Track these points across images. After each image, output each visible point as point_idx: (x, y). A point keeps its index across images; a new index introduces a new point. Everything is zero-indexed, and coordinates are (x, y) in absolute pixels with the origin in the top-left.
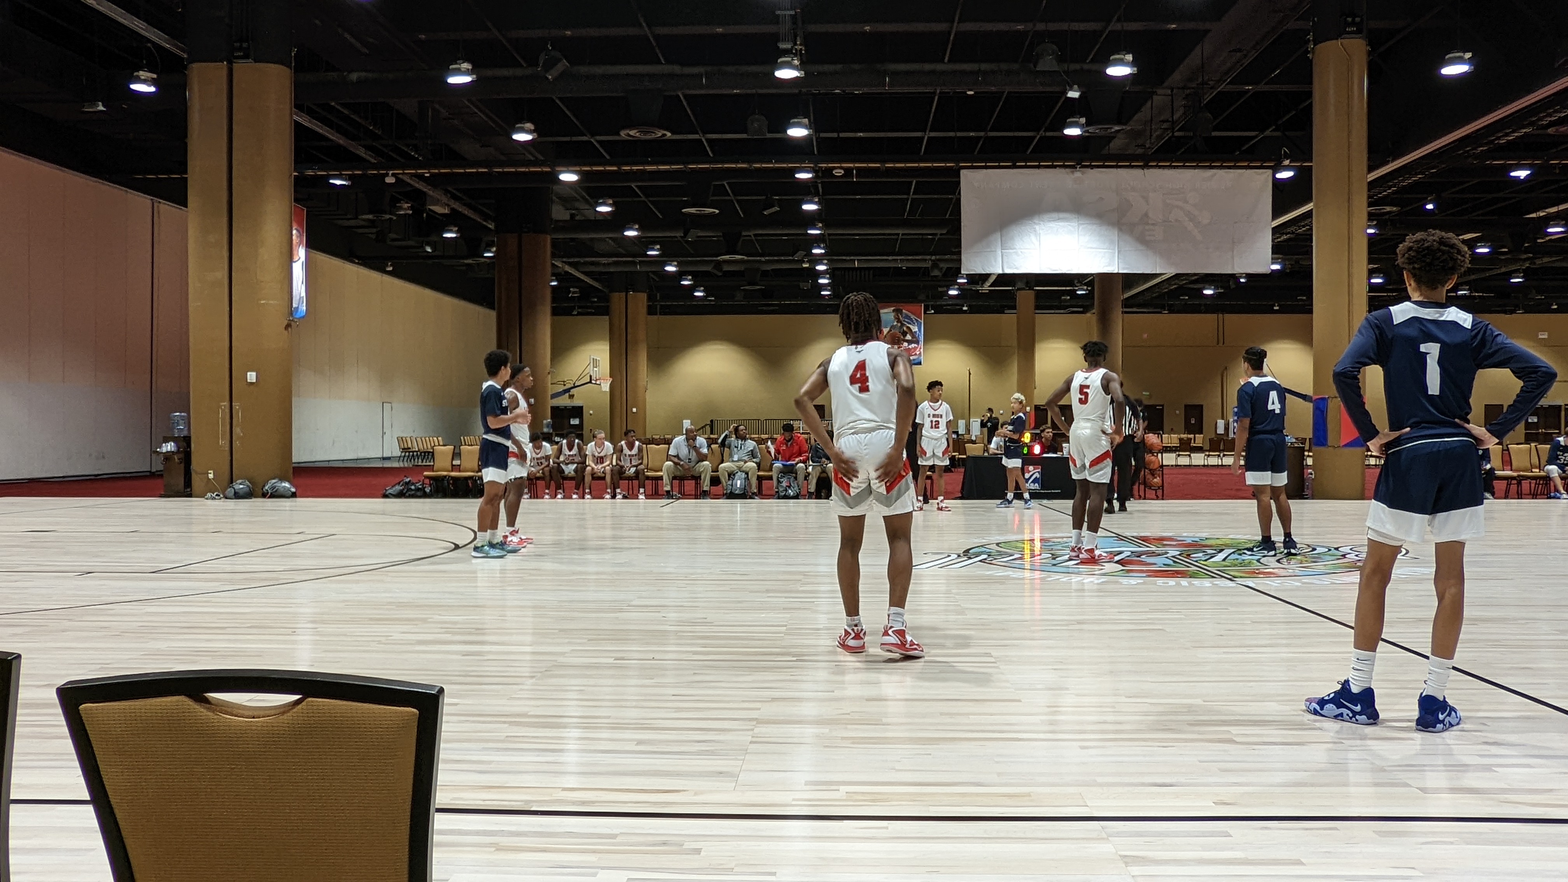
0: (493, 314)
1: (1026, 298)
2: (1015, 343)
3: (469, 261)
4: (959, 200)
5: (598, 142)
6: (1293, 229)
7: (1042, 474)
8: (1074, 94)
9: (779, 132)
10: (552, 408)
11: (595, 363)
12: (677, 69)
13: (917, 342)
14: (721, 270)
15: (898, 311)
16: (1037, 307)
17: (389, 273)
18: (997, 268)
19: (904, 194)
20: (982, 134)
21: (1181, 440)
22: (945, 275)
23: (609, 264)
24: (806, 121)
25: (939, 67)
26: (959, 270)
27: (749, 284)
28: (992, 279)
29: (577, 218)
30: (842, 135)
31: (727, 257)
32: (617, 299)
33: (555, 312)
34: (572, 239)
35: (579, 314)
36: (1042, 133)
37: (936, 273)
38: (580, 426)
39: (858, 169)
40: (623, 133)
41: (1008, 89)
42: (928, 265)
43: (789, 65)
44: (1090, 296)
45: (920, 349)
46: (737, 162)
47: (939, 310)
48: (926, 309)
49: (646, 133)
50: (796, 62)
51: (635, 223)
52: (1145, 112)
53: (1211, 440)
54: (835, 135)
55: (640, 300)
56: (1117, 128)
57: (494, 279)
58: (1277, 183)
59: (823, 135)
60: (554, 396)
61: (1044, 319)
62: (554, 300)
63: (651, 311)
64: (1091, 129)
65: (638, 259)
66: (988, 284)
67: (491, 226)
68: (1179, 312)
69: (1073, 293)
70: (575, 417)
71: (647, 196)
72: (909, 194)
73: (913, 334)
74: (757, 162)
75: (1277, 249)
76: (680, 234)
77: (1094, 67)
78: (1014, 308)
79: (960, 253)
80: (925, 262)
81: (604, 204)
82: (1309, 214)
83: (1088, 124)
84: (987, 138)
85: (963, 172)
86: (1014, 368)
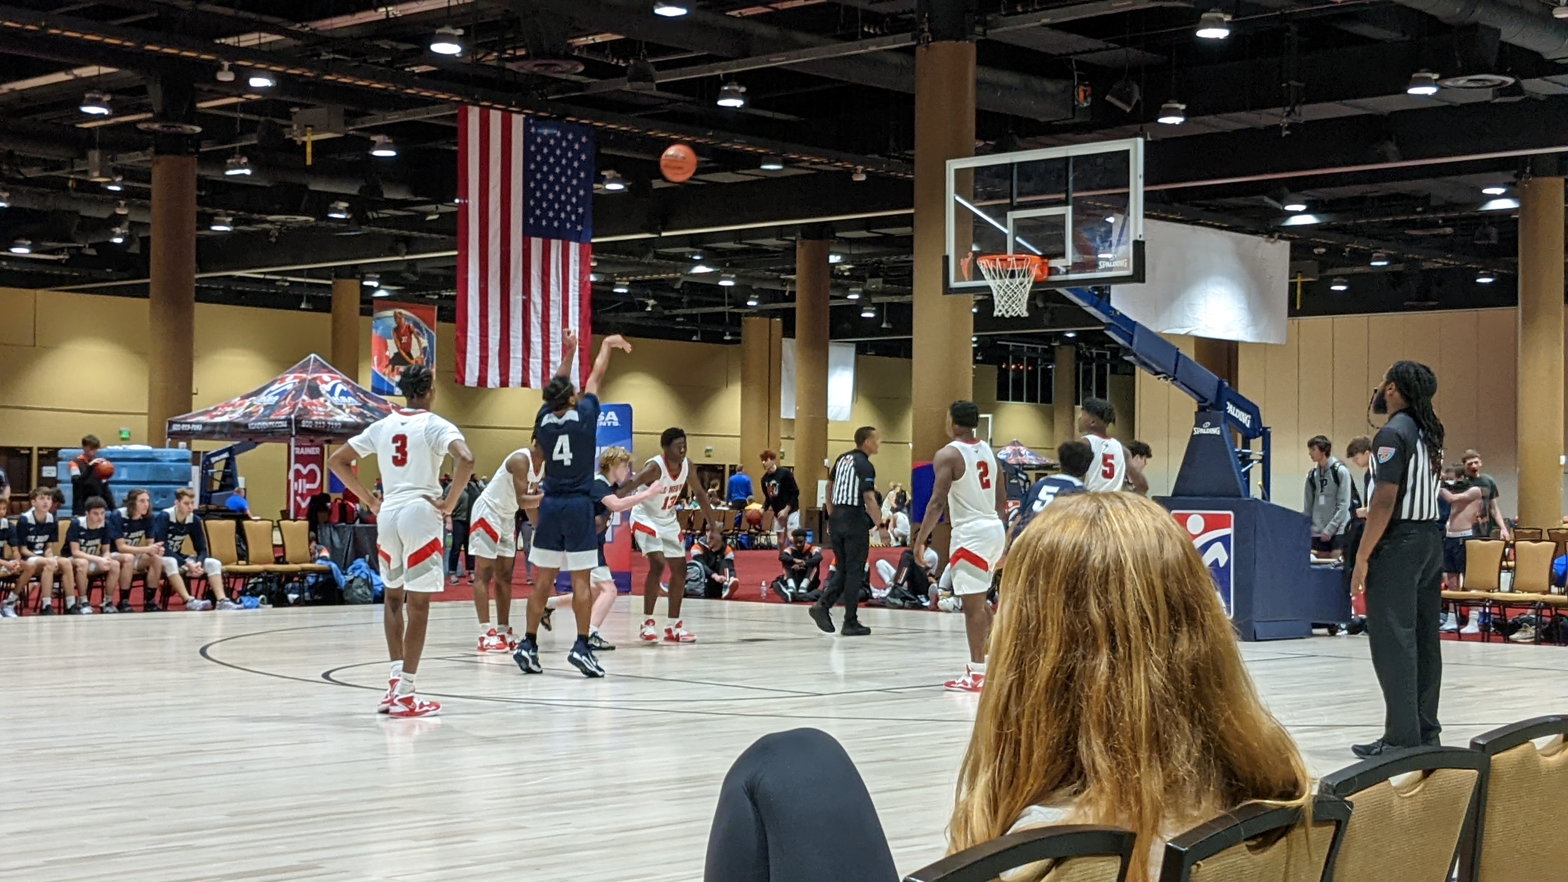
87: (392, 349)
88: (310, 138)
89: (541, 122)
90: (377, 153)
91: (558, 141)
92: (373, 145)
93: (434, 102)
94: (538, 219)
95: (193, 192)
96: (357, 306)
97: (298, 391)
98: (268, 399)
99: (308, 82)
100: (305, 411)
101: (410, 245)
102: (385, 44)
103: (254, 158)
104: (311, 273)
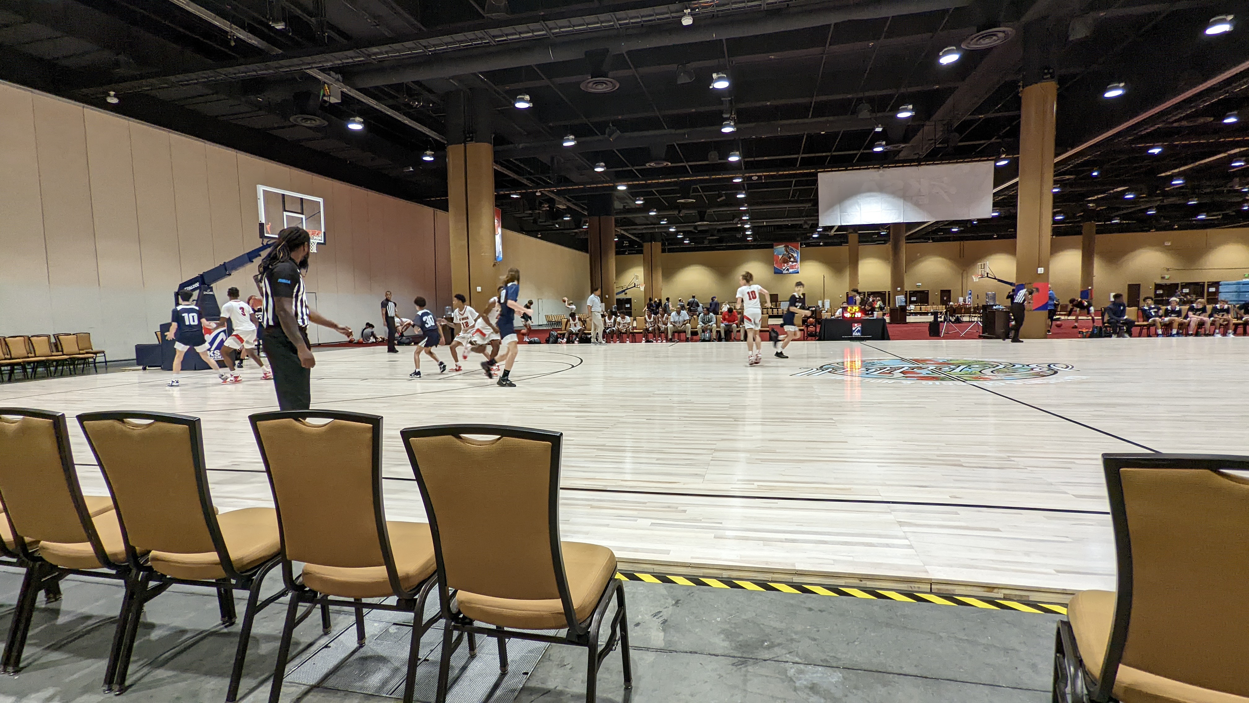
0: (588, 255)
1: (853, 238)
2: (848, 261)
3: (576, 231)
4: (817, 189)
5: (636, 170)
6: (1005, 193)
7: (862, 327)
8: (878, 129)
9: (723, 159)
10: (617, 300)
11: (637, 277)
12: (673, 131)
13: (797, 262)
14: (696, 229)
15: (786, 247)
16: (859, 242)
17: (539, 238)
18: (837, 222)
19: (787, 187)
20: (829, 154)
22: (811, 227)
23: (642, 229)
24: (738, 153)
25: (806, 120)
26: (817, 224)
27: (711, 236)
28: (835, 229)
29: (627, 207)
30: (757, 159)
31: (700, 223)
32: (646, 246)
33: (617, 253)
34: (625, 218)
35: (629, 254)
36: (862, 151)
37: (806, 226)
38: (630, 308)
39: (764, 176)
40: (647, 165)
41: (843, 130)
42: (802, 222)
43: (728, 125)
44: (888, 235)
45: (798, 265)
46: (704, 176)
47: (808, 245)
48: (801, 245)
49: (659, 164)
50: (732, 124)
51: (655, 208)
52: (919, 135)
54: (752, 159)
55: (658, 246)
56: (902, 146)
57: (587, 239)
58: (997, 169)
59: (746, 160)
60: (617, 294)
61: (864, 248)
62: (616, 247)
63: (663, 251)
64: (888, 147)
65: (656, 226)
66: (833, 231)
67: (586, 213)
68: (939, 241)
69: (879, 234)
70: (627, 304)
71: (660, 194)
72: (791, 186)
73: (794, 258)
74: (714, 175)
75: (995, 205)
76: (676, 212)
77: (891, 114)
78: (847, 242)
79: (818, 216)
80: (799, 221)
81: (639, 200)
82: (1016, 184)
83: (887, 144)
84: (832, 156)
85: (819, 174)
86: (847, 273)
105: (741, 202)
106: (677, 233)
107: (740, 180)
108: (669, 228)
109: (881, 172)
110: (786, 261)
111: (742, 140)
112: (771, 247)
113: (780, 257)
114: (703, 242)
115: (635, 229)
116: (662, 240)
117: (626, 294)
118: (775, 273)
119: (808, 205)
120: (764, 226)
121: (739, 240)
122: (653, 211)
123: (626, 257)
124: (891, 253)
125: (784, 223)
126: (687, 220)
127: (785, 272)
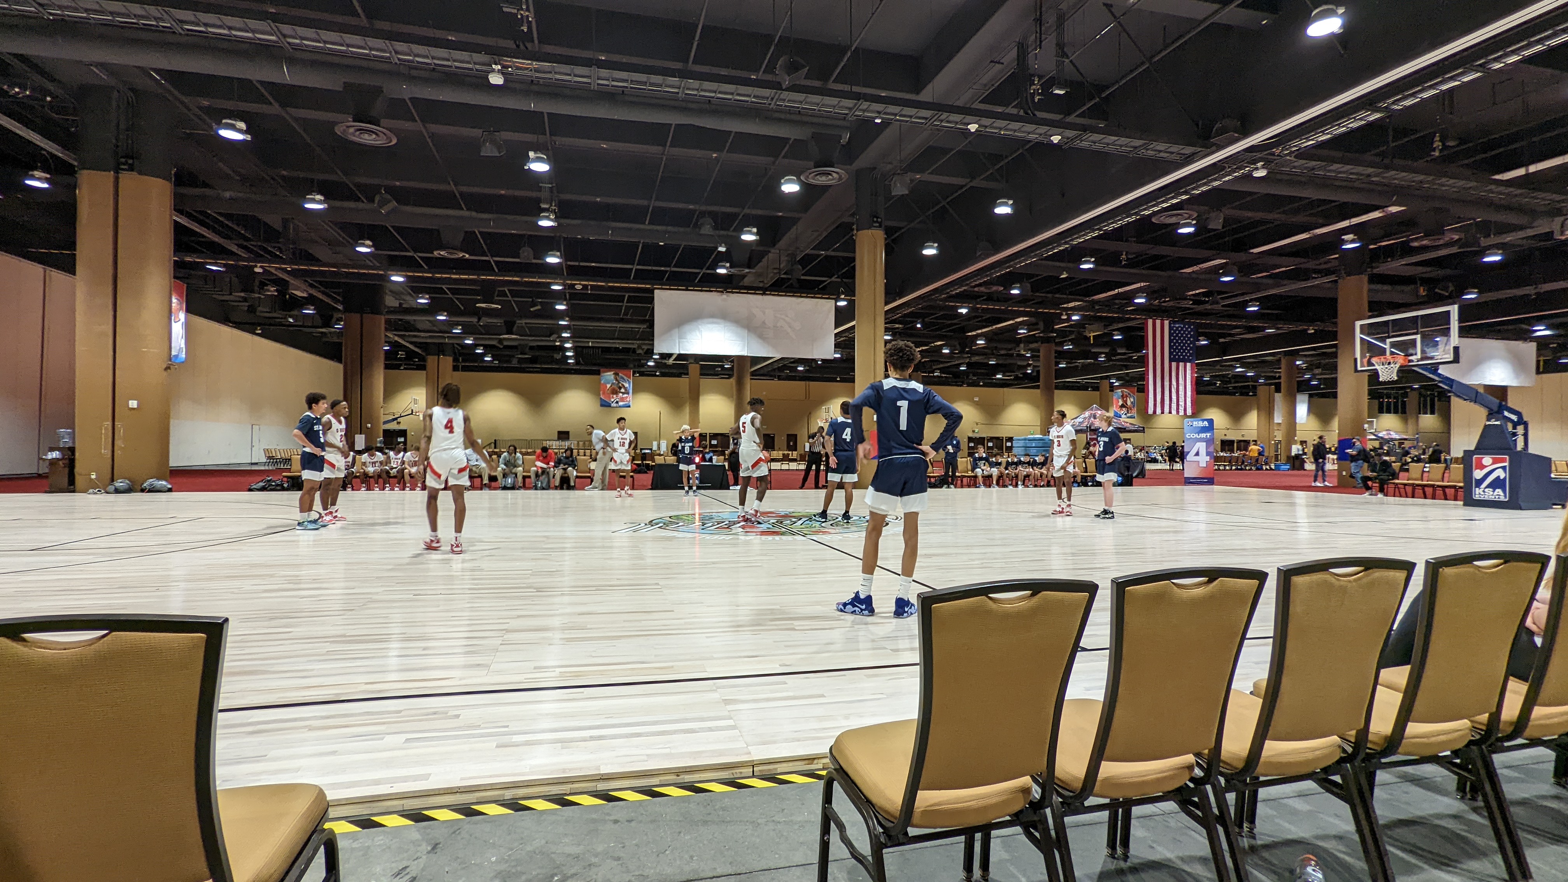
0: (341, 367)
1: (694, 369)
2: (688, 395)
3: (324, 330)
4: (653, 308)
5: (420, 257)
6: (847, 334)
7: (700, 475)
8: (722, 249)
9: (539, 259)
10: (385, 431)
11: (416, 402)
12: (474, 214)
13: (628, 393)
14: (502, 344)
15: (616, 374)
16: (701, 374)
17: (258, 335)
18: (676, 351)
19: (619, 302)
20: (668, 269)
21: (784, 455)
22: (646, 353)
23: (426, 337)
24: (558, 254)
25: (642, 226)
26: (653, 350)
27: (522, 354)
28: (674, 357)
29: (404, 306)
30: (582, 264)
31: (506, 336)
32: (431, 360)
33: (387, 367)
34: (401, 320)
35: (405, 369)
36: (704, 271)
37: (639, 351)
38: (405, 443)
39: (591, 285)
40: (435, 253)
41: (684, 244)
42: (635, 346)
43: (548, 218)
44: (732, 369)
46: (514, 276)
47: (642, 374)
48: (634, 373)
49: (451, 254)
50: (552, 216)
51: (445, 311)
52: (764, 263)
53: (801, 455)
54: (577, 264)
55: (447, 361)
56: (747, 270)
57: (342, 343)
58: (838, 309)
59: (569, 263)
60: (385, 423)
61: (705, 382)
62: (386, 359)
63: (455, 368)
64: (732, 270)
65: (446, 335)
66: (671, 359)
67: (340, 308)
68: (784, 379)
69: (722, 367)
70: (401, 436)
71: (452, 294)
72: (623, 302)
73: (625, 388)
74: (526, 277)
75: (837, 346)
76: (475, 320)
77: (734, 234)
78: (687, 374)
79: (653, 340)
80: (633, 344)
81: (422, 298)
83: (731, 267)
84: (671, 272)
85: (656, 291)
86: (687, 410)
87: (1121, 403)
88: (1092, 334)
89: (1175, 322)
90: (1115, 338)
91: (1182, 329)
92: (1114, 335)
93: (1135, 319)
94: (1175, 356)
95: (1053, 355)
96: (1108, 389)
97: (1090, 417)
98: (1080, 420)
99: (1092, 316)
100: (1092, 424)
101: (1127, 367)
102: (1117, 301)
103: (1072, 342)
104: (1092, 379)
105: (561, 315)
106: (475, 346)
107: (559, 288)
108: (465, 338)
109: (724, 296)
110: (615, 392)
111: (564, 238)
112: (598, 373)
113: (609, 386)
114: (509, 362)
115: (415, 336)
116: (455, 353)
117: (399, 423)
118: (602, 405)
119: (643, 326)
120: (589, 347)
121: (557, 362)
122: (442, 315)
123: (402, 373)
124: (734, 389)
125: (614, 346)
126: (489, 330)
127: (614, 405)
